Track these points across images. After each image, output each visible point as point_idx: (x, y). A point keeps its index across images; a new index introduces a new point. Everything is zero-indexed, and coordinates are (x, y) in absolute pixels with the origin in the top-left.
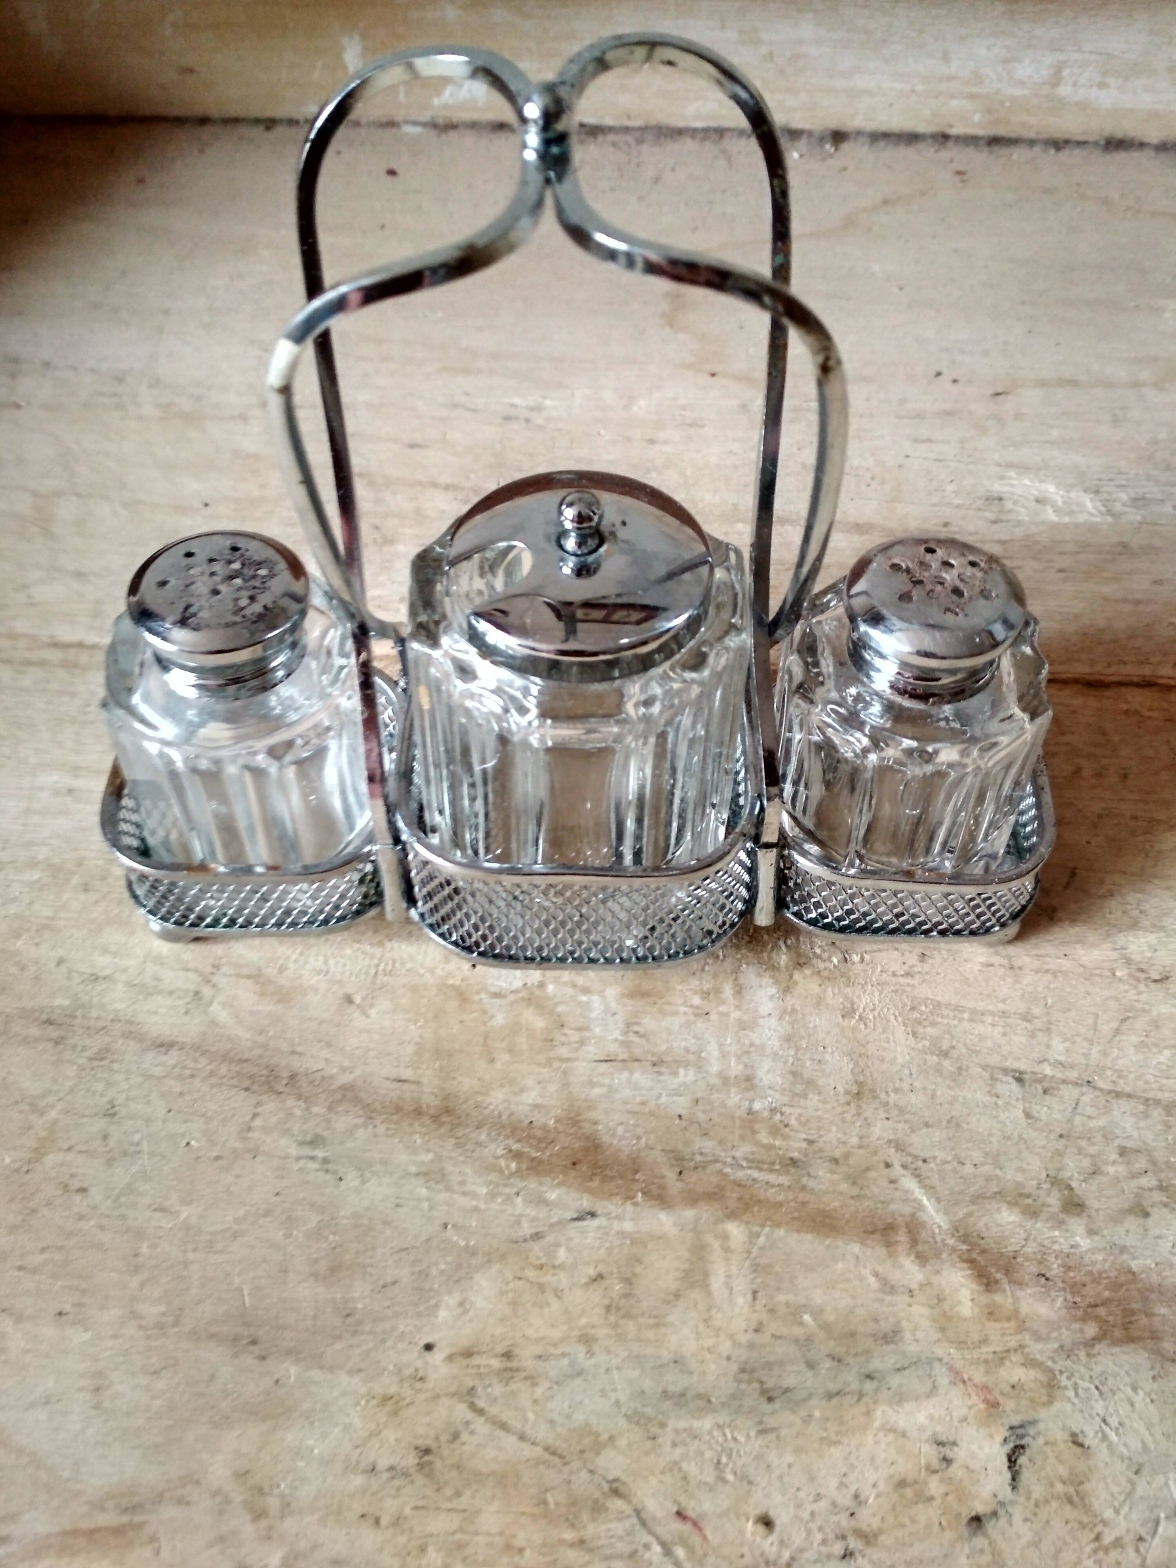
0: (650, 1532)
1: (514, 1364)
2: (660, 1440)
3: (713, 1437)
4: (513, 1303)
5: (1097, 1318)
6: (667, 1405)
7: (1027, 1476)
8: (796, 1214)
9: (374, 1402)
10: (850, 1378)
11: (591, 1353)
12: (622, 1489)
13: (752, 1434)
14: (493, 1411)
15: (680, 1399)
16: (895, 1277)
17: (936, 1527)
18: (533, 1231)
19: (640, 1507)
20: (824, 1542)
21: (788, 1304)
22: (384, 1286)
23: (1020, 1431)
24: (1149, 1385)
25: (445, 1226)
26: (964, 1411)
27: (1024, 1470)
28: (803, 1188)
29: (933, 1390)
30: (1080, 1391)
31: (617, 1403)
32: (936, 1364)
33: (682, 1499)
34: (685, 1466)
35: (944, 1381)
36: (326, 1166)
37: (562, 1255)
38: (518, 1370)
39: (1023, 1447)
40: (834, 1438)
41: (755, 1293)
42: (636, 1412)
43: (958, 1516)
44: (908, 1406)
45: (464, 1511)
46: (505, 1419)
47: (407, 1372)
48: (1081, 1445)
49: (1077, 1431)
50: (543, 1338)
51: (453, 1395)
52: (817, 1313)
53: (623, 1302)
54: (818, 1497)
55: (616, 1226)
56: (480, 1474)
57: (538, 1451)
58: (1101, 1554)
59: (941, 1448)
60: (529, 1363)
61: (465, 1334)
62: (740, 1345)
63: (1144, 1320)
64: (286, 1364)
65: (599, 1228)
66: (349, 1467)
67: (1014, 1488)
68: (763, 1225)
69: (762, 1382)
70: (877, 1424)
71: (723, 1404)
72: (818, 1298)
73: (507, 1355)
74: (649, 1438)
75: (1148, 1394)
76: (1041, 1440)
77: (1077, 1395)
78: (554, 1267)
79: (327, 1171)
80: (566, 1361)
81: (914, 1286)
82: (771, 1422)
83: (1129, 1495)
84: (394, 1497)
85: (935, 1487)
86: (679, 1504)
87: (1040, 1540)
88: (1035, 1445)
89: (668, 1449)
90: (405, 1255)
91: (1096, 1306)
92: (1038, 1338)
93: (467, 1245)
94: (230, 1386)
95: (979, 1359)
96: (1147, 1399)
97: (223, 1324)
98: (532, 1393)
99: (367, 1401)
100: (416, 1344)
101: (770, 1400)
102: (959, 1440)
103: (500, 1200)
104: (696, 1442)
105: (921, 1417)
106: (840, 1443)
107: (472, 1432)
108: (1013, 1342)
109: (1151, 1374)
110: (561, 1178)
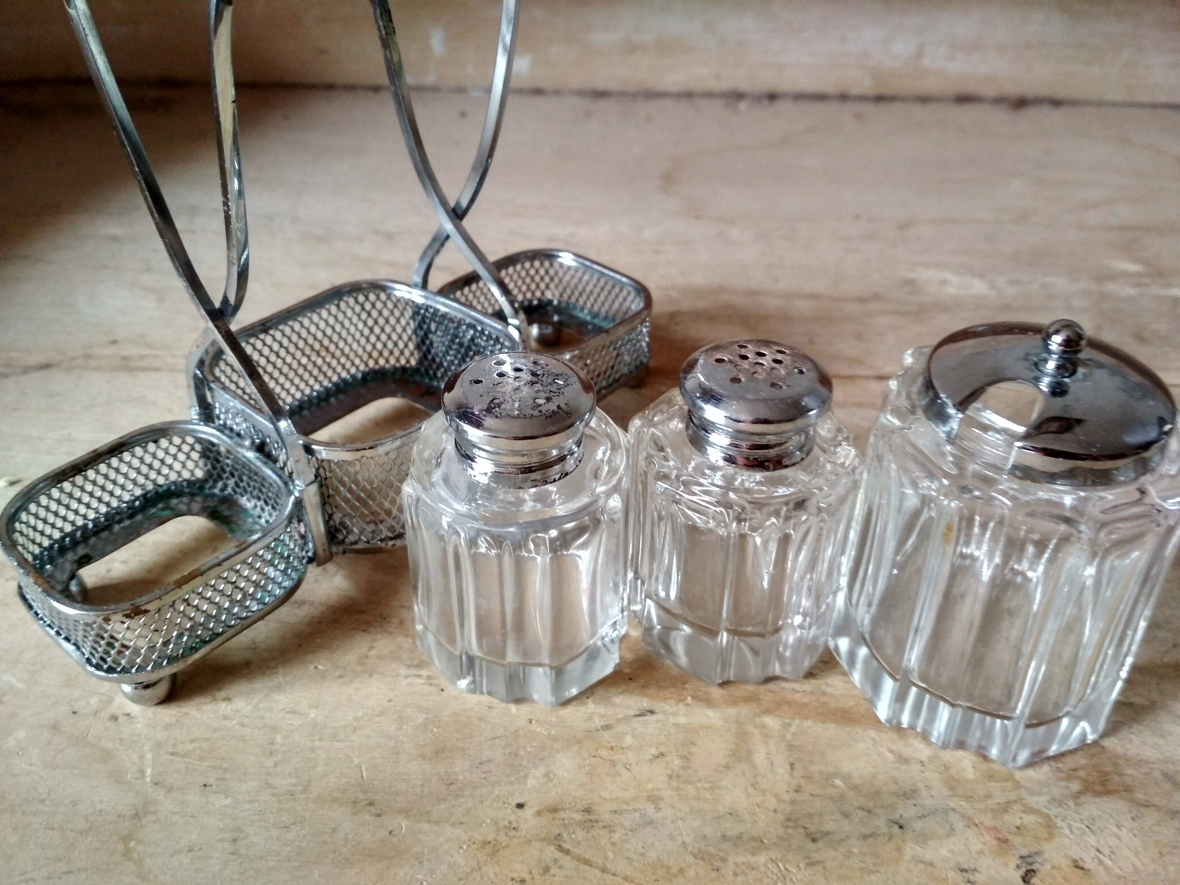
1: (593, 817)
2: (723, 871)
3: (769, 868)
4: (590, 774)
5: (1078, 778)
6: (726, 846)
8: (820, 711)
9: (475, 846)
10: (881, 823)
11: (658, 809)
13: (802, 866)
14: (577, 851)
15: (738, 841)
16: (907, 752)
18: (603, 724)
21: (820, 772)
22: (481, 763)
23: (1030, 860)
24: (1129, 824)
25: (531, 721)
26: (979, 847)
28: (824, 693)
29: (952, 832)
30: (1075, 830)
31: (684, 843)
32: (951, 813)
35: (959, 824)
36: (430, 681)
37: (629, 740)
38: (596, 821)
39: (1033, 871)
40: (872, 868)
41: (792, 765)
42: (700, 851)
44: (931, 843)
46: (587, 857)
47: (502, 824)
48: (1082, 868)
49: (1078, 858)
50: (616, 799)
51: (543, 840)
52: (846, 778)
53: (682, 772)
55: (672, 720)
57: (619, 880)
59: (965, 874)
60: (607, 817)
61: (551, 796)
62: (784, 801)
63: (1116, 779)
64: (399, 819)
65: (658, 721)
68: (794, 718)
69: (805, 828)
70: (908, 857)
71: (774, 844)
72: (846, 767)
73: (588, 811)
74: (713, 869)
75: (1131, 830)
76: (1048, 866)
77: (1072, 832)
78: (622, 748)
79: (431, 685)
80: (637, 815)
81: (924, 759)
82: (817, 857)
88: (1043, 869)
89: (731, 877)
90: (497, 741)
91: (1075, 770)
92: (1033, 793)
93: (549, 734)
94: (350, 836)
95: (986, 808)
96: (1131, 835)
97: (344, 791)
98: (610, 838)
99: (469, 846)
100: (509, 804)
101: (814, 840)
102: (979, 868)
103: (574, 703)
104: (755, 872)
105: (945, 852)
106: (878, 871)
107: (561, 867)
108: (1013, 796)
109: (1130, 816)
110: (624, 687)
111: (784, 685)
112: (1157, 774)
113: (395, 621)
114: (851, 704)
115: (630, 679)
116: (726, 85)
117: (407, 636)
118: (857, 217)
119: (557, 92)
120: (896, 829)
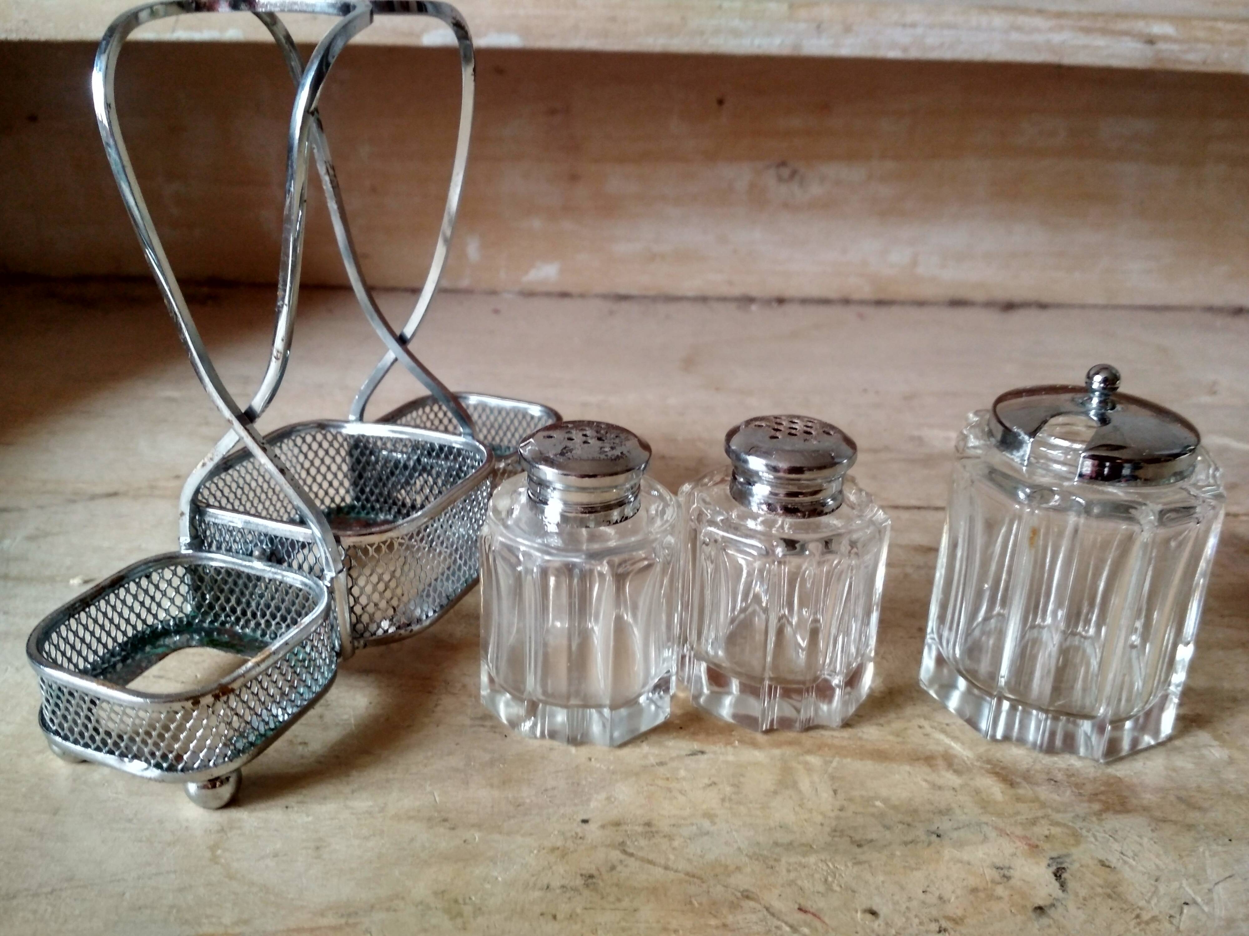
0: (778, 919)
1: (654, 829)
2: (777, 869)
3: (819, 867)
4: (649, 798)
5: (1100, 801)
6: (778, 850)
7: (1071, 884)
8: (858, 751)
9: (545, 851)
10: (920, 832)
11: (713, 823)
12: (750, 895)
13: (850, 864)
14: (640, 854)
15: (789, 846)
16: (940, 782)
17: (1009, 914)
18: (658, 761)
19: (767, 905)
20: (921, 923)
21: (862, 797)
22: (546, 790)
23: (1059, 860)
24: (1150, 834)
25: (590, 759)
26: (1012, 850)
27: (1068, 881)
28: (860, 739)
29: (986, 839)
30: (1099, 838)
31: (739, 849)
32: (984, 826)
33: (803, 902)
34: (799, 882)
35: (993, 834)
36: (494, 730)
37: (682, 773)
38: (657, 832)
39: (1064, 868)
40: (914, 866)
41: (835, 792)
42: (754, 853)
43: (1024, 907)
44: (967, 848)
45: (625, 910)
46: (650, 858)
47: (569, 835)
48: (1109, 867)
49: (1104, 859)
50: (674, 816)
51: (609, 846)
52: (885, 801)
53: (733, 797)
54: (910, 899)
55: (722, 758)
56: (635, 888)
57: (682, 876)
58: (1143, 926)
59: (1000, 870)
60: (666, 829)
61: (614, 814)
62: (829, 817)
63: (1134, 801)
64: (472, 832)
65: (708, 759)
66: (526, 886)
67: (1063, 891)
68: (834, 757)
69: (851, 837)
70: (946, 858)
71: (823, 849)
72: (884, 792)
73: (648, 824)
74: (768, 868)
75: (1151, 839)
76: (1077, 865)
77: (1096, 840)
78: (677, 779)
79: (495, 732)
80: (694, 828)
81: (956, 786)
82: (863, 858)
83: (1155, 892)
84: (566, 903)
85: (1000, 891)
86: (800, 904)
87: (1093, 919)
88: (1073, 867)
89: (784, 872)
90: (560, 774)
91: (1096, 795)
92: (1058, 811)
93: (608, 768)
94: (427, 845)
95: (1016, 822)
96: (1152, 842)
97: (419, 811)
98: (670, 845)
99: (539, 851)
100: (574, 820)
101: (859, 846)
102: (1012, 866)
103: (630, 746)
104: (806, 870)
105: (980, 854)
106: (919, 869)
107: (626, 866)
108: (1040, 813)
109: (1150, 828)
110: (675, 734)
111: (823, 732)
112: (1172, 798)
113: (459, 686)
114: (887, 746)
115: (681, 728)
116: (737, 291)
117: (470, 696)
118: (865, 391)
119: (582, 296)
120: (934, 837)
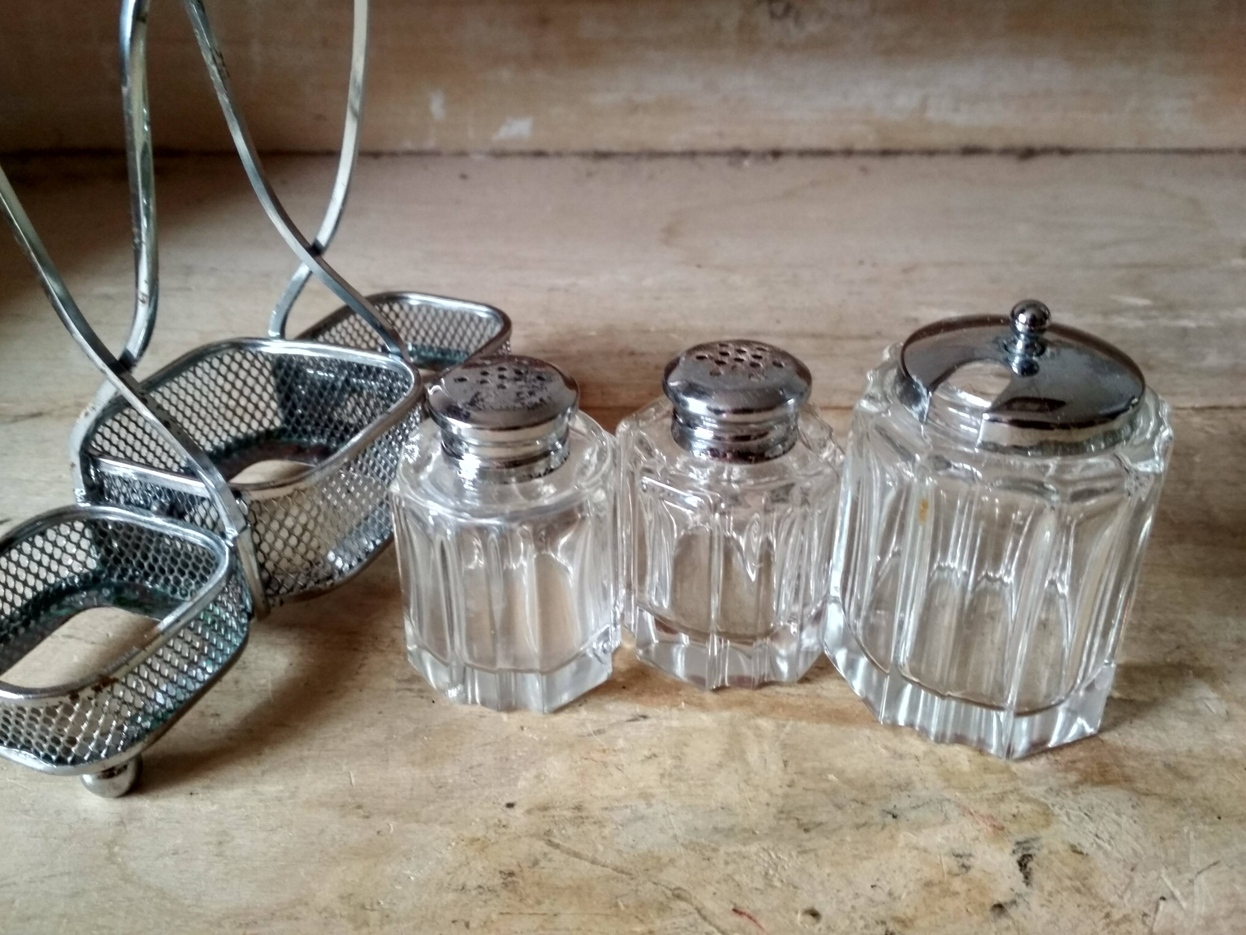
0: (710, 923)
1: (584, 814)
2: (714, 860)
3: (760, 857)
4: (582, 775)
5: (1077, 769)
6: (717, 837)
7: (1037, 875)
8: (814, 712)
9: (464, 843)
10: (874, 813)
11: (649, 805)
12: (683, 894)
13: (794, 853)
14: (567, 845)
15: (729, 832)
16: (902, 748)
17: (964, 914)
18: (595, 729)
19: (700, 906)
20: (866, 927)
21: (814, 769)
22: (471, 768)
23: (1025, 845)
24: (1130, 811)
25: (522, 728)
26: (975, 833)
27: (1034, 871)
28: (819, 696)
29: (946, 820)
30: (1072, 817)
31: (675, 837)
32: (946, 803)
33: (738, 901)
34: (737, 877)
35: (954, 813)
36: (421, 694)
37: (621, 743)
38: (587, 818)
39: (1030, 856)
40: (865, 854)
41: (785, 763)
43: (982, 905)
44: (925, 831)
45: (544, 914)
46: (577, 850)
47: (491, 822)
48: (1081, 853)
49: (1076, 843)
50: (607, 797)
51: (532, 836)
52: (840, 773)
53: (674, 771)
54: (857, 896)
55: (665, 723)
56: (558, 888)
57: (609, 871)
58: (1113, 927)
59: (959, 859)
60: (597, 813)
61: (542, 796)
62: (777, 795)
63: (1116, 770)
64: (387, 820)
65: (650, 725)
66: (440, 887)
67: (1027, 884)
68: (788, 720)
69: (798, 819)
70: (901, 844)
71: (767, 834)
72: (839, 763)
73: (578, 808)
74: (704, 859)
75: (1131, 817)
76: (1045, 851)
77: (1069, 819)
78: (614, 751)
79: (422, 697)
80: (629, 811)
81: (920, 754)
82: (809, 845)
83: (1130, 885)
84: (481, 907)
85: (957, 884)
86: (735, 904)
87: (1058, 920)
88: (1040, 854)
89: (722, 865)
90: (488, 747)
91: (1074, 762)
92: (1030, 784)
93: (541, 740)
94: (337, 837)
95: (981, 798)
96: (1131, 821)
97: (332, 796)
98: (600, 833)
99: (457, 843)
100: (499, 804)
101: (807, 830)
102: (973, 853)
103: (567, 711)
104: (746, 861)
105: (939, 839)
106: (871, 858)
107: (550, 860)
108: (1009, 787)
109: (1130, 804)
110: (617, 695)
111: (778, 689)
112: (1159, 765)
113: (387, 640)
114: (847, 705)
115: (624, 687)
116: (728, 144)
117: (399, 653)
118: (861, 263)
119: (559, 154)
120: (889, 818)
